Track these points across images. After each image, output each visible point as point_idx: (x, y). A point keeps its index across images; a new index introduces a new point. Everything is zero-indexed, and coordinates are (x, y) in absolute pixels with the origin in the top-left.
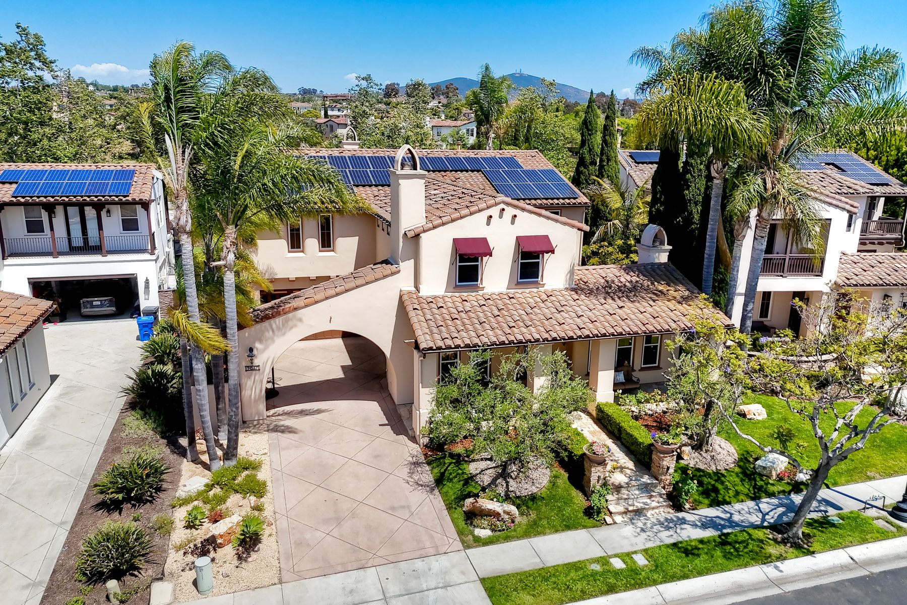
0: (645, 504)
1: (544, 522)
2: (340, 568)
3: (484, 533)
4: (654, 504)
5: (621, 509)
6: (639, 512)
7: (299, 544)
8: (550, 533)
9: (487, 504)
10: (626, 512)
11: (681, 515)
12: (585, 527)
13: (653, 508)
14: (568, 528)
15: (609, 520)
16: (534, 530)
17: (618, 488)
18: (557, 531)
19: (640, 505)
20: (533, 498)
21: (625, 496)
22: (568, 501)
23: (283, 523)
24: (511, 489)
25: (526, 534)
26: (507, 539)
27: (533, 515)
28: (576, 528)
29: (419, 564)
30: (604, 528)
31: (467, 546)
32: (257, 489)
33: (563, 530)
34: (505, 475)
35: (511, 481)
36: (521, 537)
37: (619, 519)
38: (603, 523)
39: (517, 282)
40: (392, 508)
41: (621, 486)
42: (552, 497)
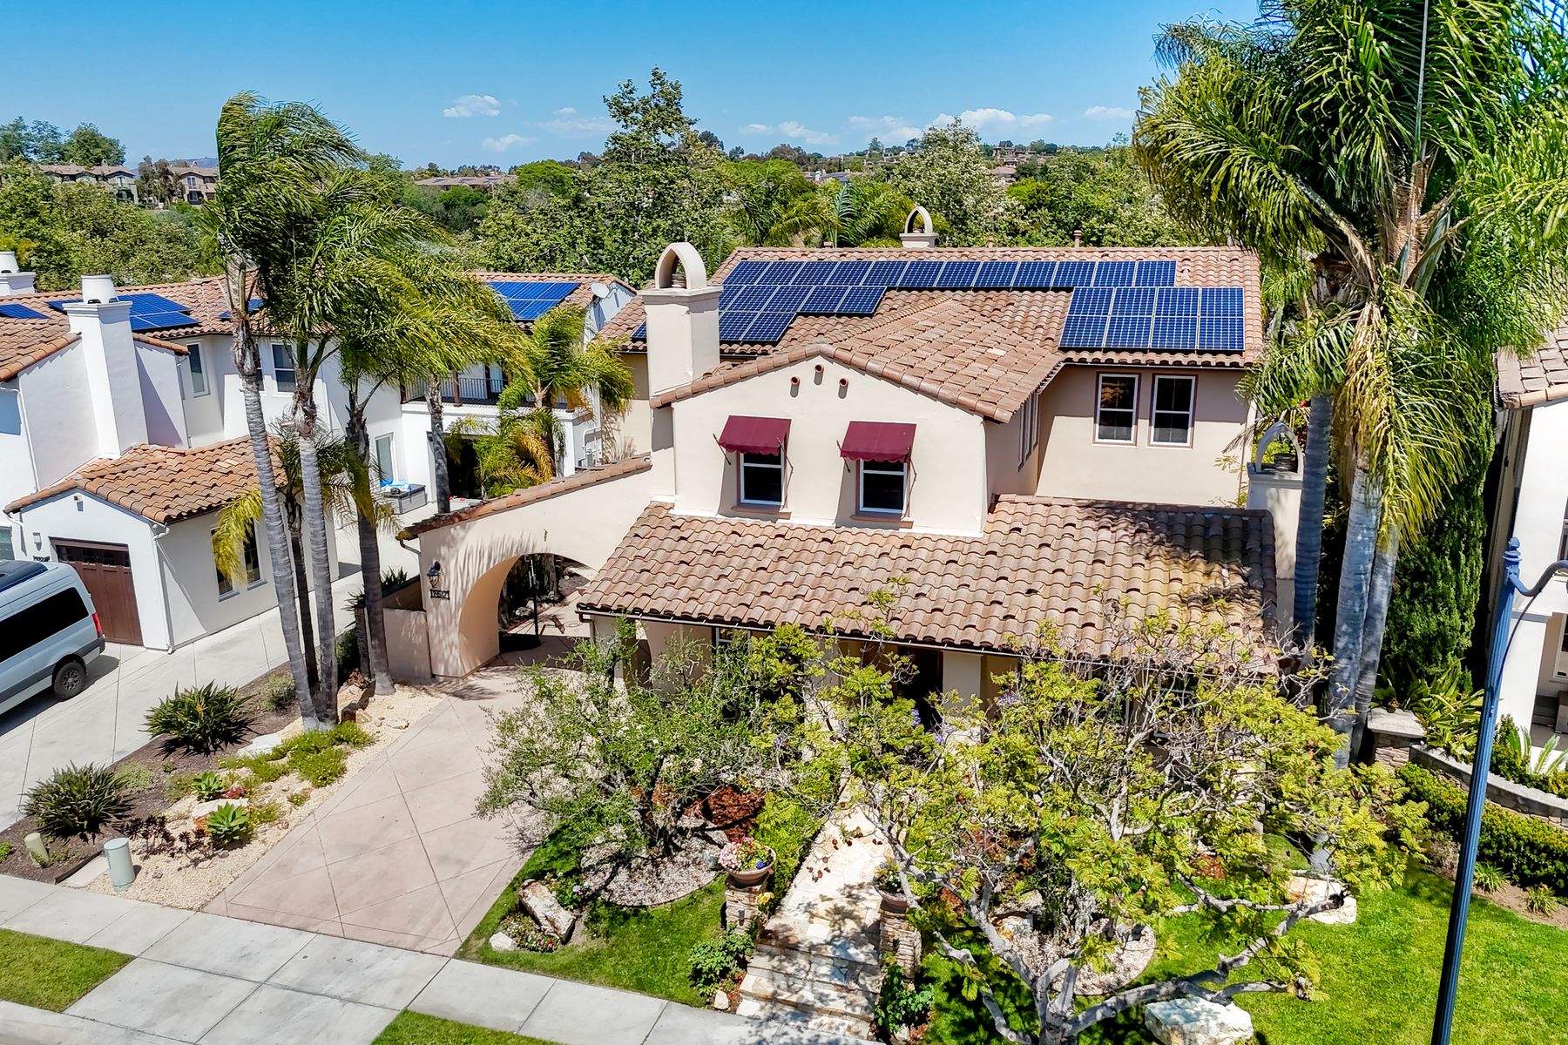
0: (822, 998)
1: (611, 962)
2: (277, 920)
3: (502, 942)
4: (839, 1005)
5: (769, 990)
6: (803, 1011)
7: (281, 866)
8: (601, 984)
9: (545, 899)
10: (773, 999)
12: (670, 997)
13: (831, 1013)
14: (641, 986)
15: (721, 1000)
16: (582, 970)
17: (789, 948)
18: (614, 985)
19: (807, 995)
20: (635, 913)
21: (791, 970)
24: (612, 886)
25: (565, 972)
26: (529, 966)
27: (607, 944)
28: (653, 994)
29: (368, 953)
30: (703, 1011)
31: (462, 954)
33: (626, 987)
34: (621, 859)
35: (623, 874)
36: (550, 972)
37: (748, 1007)
38: (709, 1003)
39: (858, 513)
40: (444, 859)
41: (795, 948)
42: (667, 925)
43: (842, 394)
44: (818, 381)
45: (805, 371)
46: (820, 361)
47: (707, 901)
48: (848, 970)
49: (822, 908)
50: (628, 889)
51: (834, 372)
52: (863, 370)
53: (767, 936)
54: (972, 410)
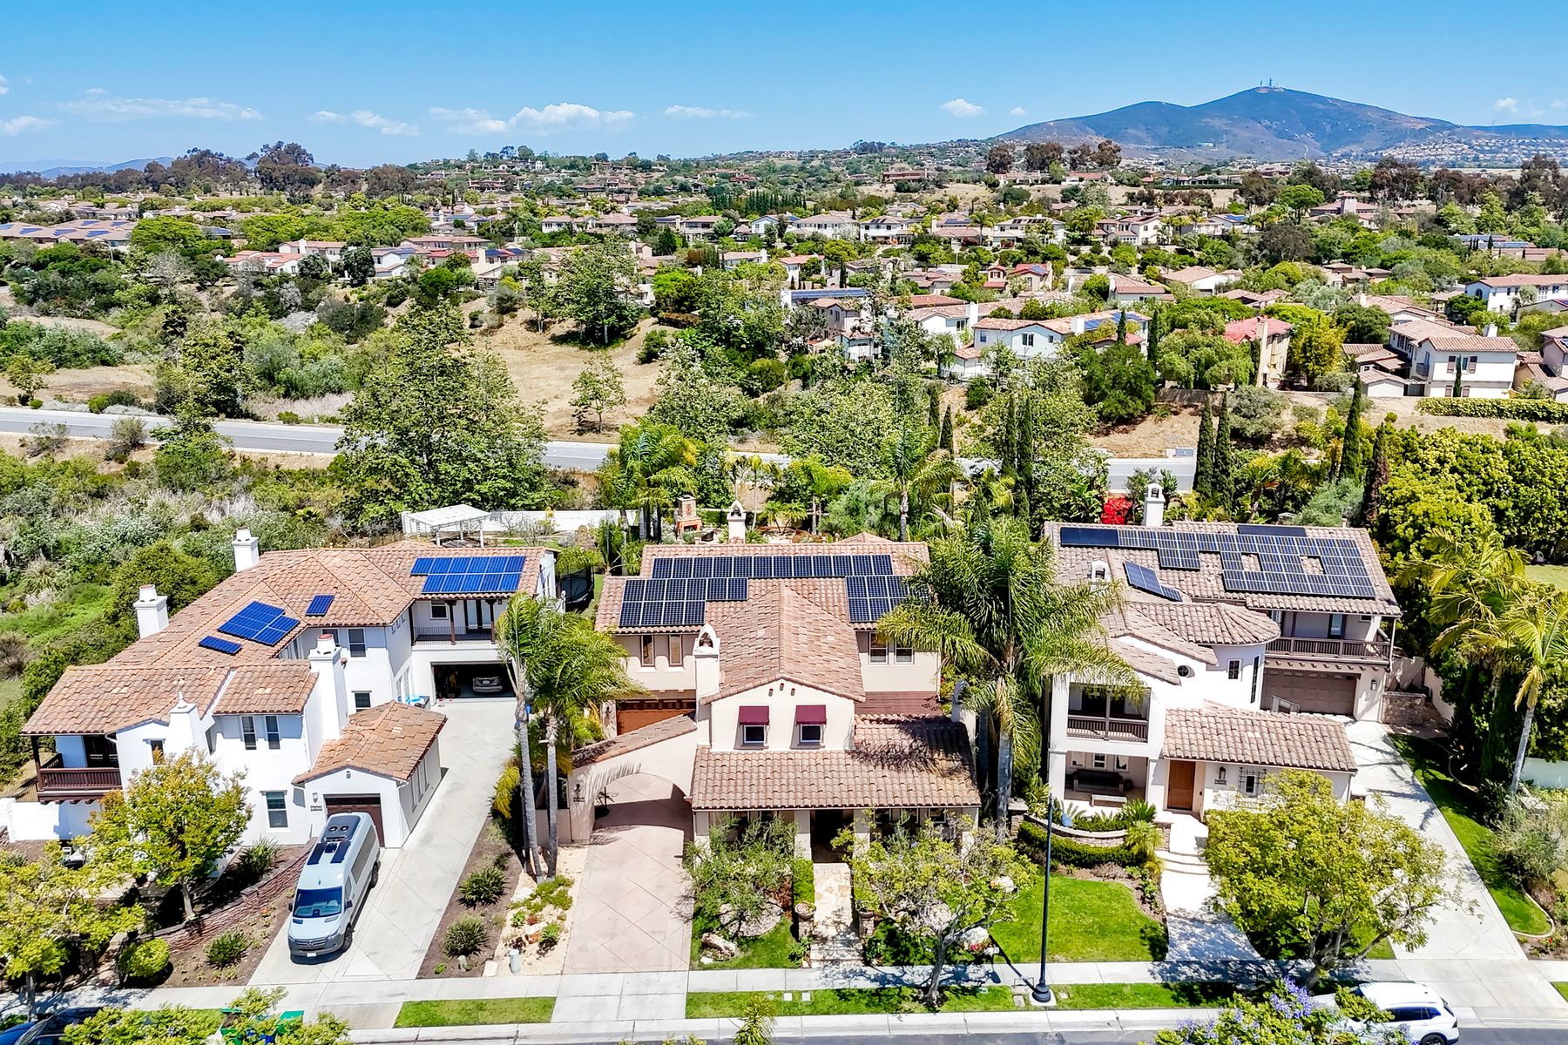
0: (841, 956)
1: (755, 959)
2: (602, 971)
3: (706, 961)
4: (849, 957)
5: (821, 957)
6: (835, 962)
7: (581, 949)
8: (756, 969)
9: (717, 940)
10: (823, 960)
11: (864, 969)
12: (785, 968)
13: (847, 960)
14: (772, 966)
15: (805, 964)
16: (745, 964)
17: (824, 940)
18: (762, 967)
19: (836, 956)
20: (755, 939)
21: (827, 948)
22: (783, 945)
23: (575, 932)
24: (741, 931)
25: (738, 967)
26: (723, 968)
27: (750, 953)
28: (777, 968)
29: (653, 976)
30: (800, 970)
31: (692, 968)
32: (564, 903)
33: (765, 968)
34: (741, 918)
35: (744, 923)
36: (734, 968)
37: (815, 965)
38: (800, 966)
39: (800, 744)
40: (653, 932)
41: (826, 939)
42: (771, 940)
43: (793, 694)
44: (781, 689)
45: (776, 686)
46: (782, 681)
47: (783, 928)
48: (849, 943)
49: (829, 922)
50: (748, 930)
51: (789, 686)
52: (802, 684)
53: (814, 937)
54: (850, 698)
